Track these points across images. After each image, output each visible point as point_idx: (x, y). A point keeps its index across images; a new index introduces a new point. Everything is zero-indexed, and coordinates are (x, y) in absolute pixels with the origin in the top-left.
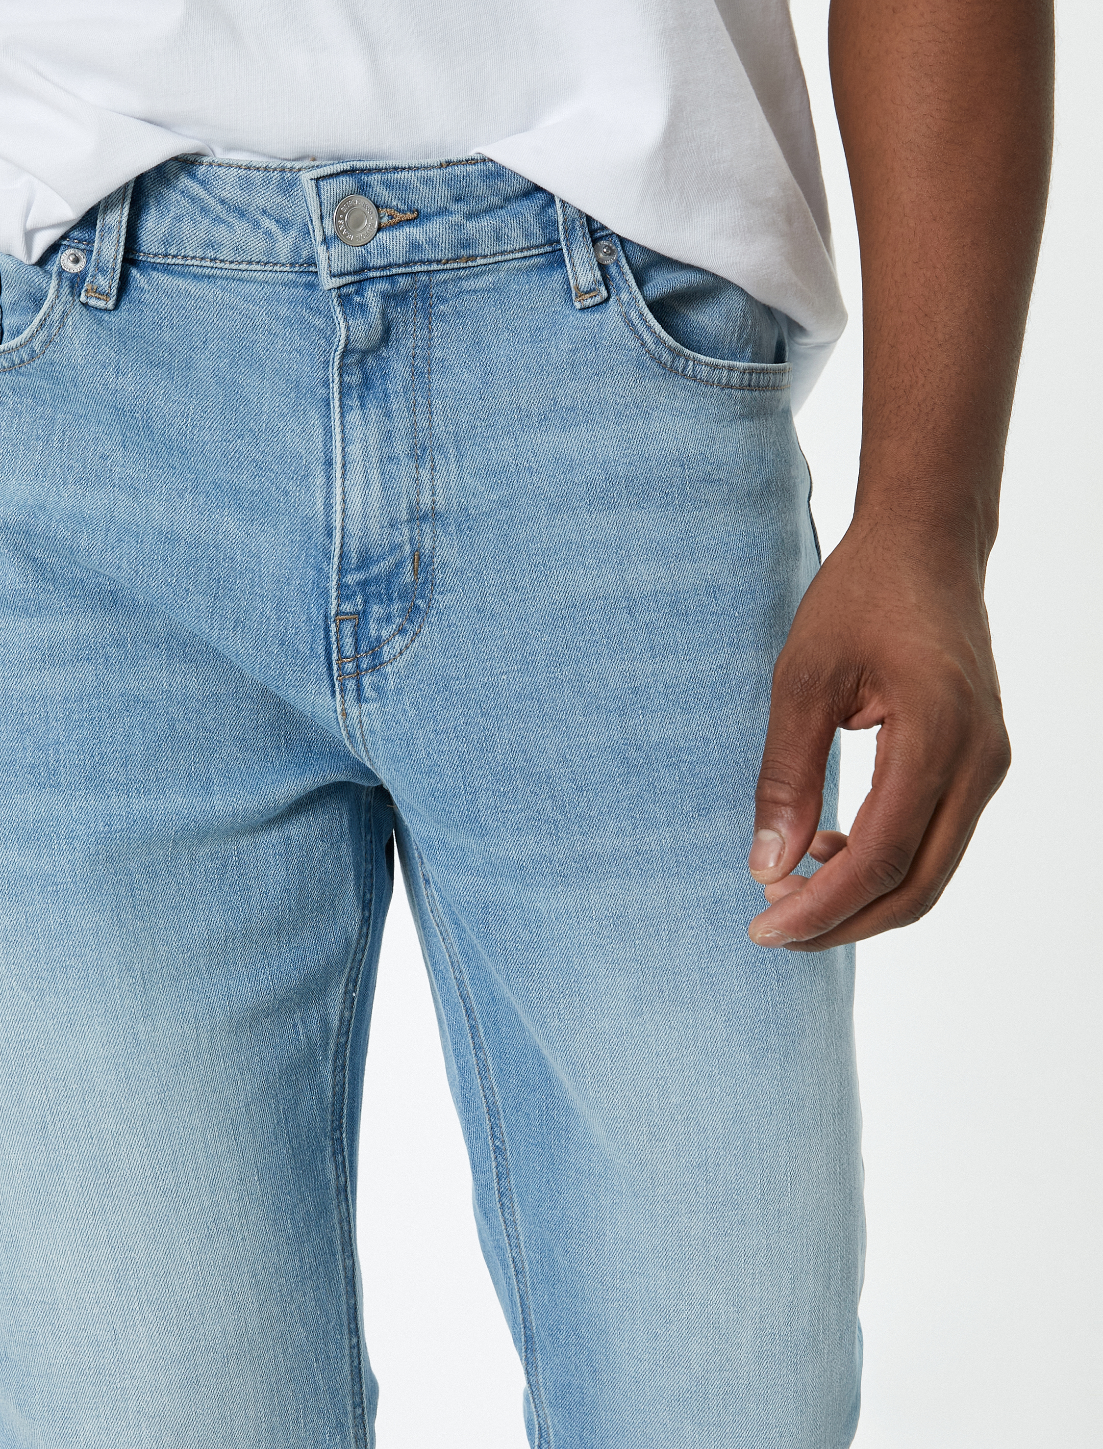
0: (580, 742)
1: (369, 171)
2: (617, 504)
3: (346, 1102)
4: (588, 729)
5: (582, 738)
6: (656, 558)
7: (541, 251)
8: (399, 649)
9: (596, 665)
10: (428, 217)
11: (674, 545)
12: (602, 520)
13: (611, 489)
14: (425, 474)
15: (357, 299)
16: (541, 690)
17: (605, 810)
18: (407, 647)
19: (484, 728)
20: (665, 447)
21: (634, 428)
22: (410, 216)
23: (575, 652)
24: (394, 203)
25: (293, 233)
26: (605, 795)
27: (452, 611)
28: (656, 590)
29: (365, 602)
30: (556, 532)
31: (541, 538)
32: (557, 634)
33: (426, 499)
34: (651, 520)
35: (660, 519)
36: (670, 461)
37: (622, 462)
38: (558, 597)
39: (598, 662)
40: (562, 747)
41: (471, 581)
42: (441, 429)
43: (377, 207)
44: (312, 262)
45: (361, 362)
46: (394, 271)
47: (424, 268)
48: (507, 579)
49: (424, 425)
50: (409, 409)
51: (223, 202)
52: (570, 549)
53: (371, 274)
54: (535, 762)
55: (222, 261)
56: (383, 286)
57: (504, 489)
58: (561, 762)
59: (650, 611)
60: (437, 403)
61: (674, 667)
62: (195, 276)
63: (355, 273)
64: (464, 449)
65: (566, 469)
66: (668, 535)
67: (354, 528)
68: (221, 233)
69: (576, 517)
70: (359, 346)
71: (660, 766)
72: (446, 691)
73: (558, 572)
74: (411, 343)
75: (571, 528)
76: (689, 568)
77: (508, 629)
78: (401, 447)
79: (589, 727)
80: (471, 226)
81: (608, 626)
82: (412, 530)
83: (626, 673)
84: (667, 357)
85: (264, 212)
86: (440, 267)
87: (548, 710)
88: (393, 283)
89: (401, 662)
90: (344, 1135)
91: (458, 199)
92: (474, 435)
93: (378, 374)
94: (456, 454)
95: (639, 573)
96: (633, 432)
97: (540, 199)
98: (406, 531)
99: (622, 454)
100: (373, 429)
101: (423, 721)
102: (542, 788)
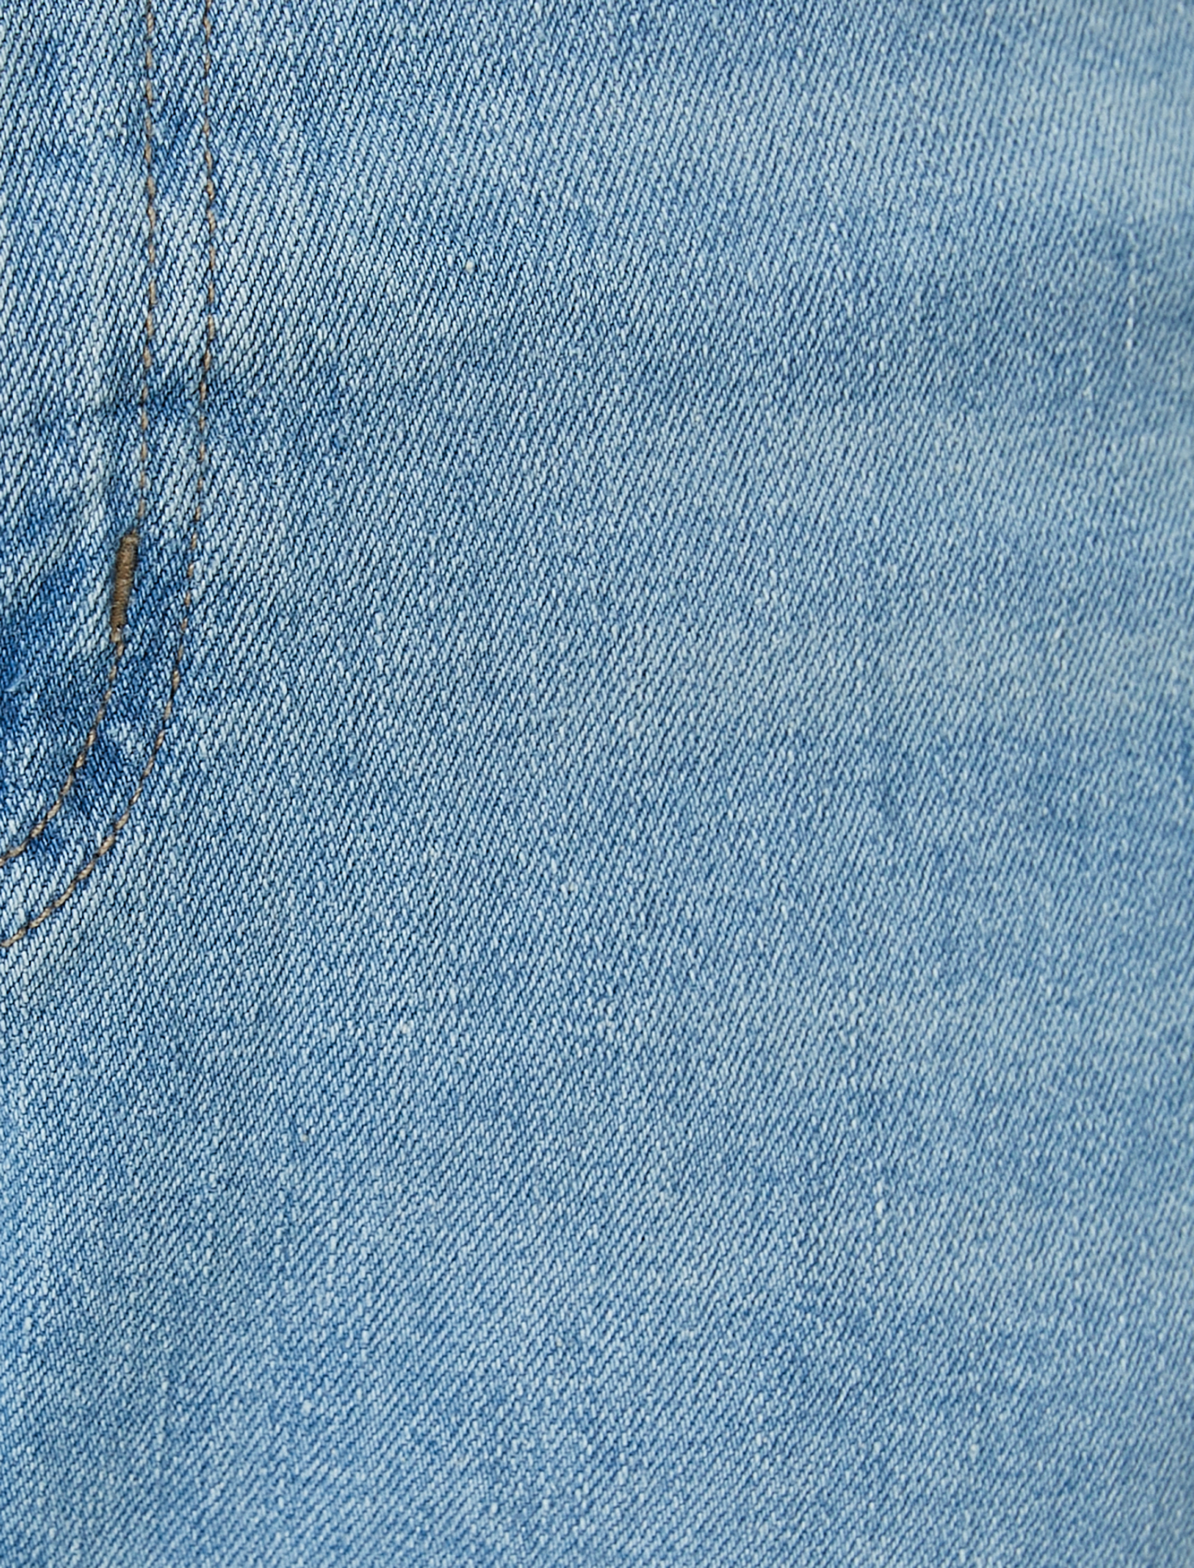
0: (643, 1286)
2: (885, 382)
4: (682, 1239)
5: (652, 1273)
6: (1002, 604)
8: (21, 912)
9: (746, 999)
11: (1069, 559)
12: (827, 438)
13: (874, 324)
16: (534, 1085)
17: (685, 1541)
18: (55, 907)
19: (288, 1197)
20: (1062, 177)
21: (953, 97)
23: (675, 943)
26: (699, 1491)
27: (243, 768)
28: (987, 725)
30: (656, 476)
31: (601, 496)
32: (618, 871)
34: (996, 453)
35: (1026, 453)
36: (1081, 233)
37: (913, 223)
38: (638, 727)
39: (752, 988)
40: (572, 1299)
41: (325, 652)
42: (248, 46)
48: (458, 650)
49: (182, 25)
52: (702, 544)
54: (454, 1338)
57: (484, 293)
58: (554, 1351)
59: (957, 803)
61: (1016, 1022)
64: (334, 127)
65: (714, 229)
66: (1050, 515)
69: (734, 422)
71: (918, 1401)
72: (179, 1069)
73: (649, 632)
75: (715, 463)
76: (1110, 650)
77: (441, 842)
79: (686, 1235)
81: (804, 848)
83: (848, 1034)
87: (547, 1159)
92: (374, 74)
94: (302, 146)
95: (937, 655)
96: (949, 110)
99: (912, 192)
101: (69, 1172)
102: (462, 1430)
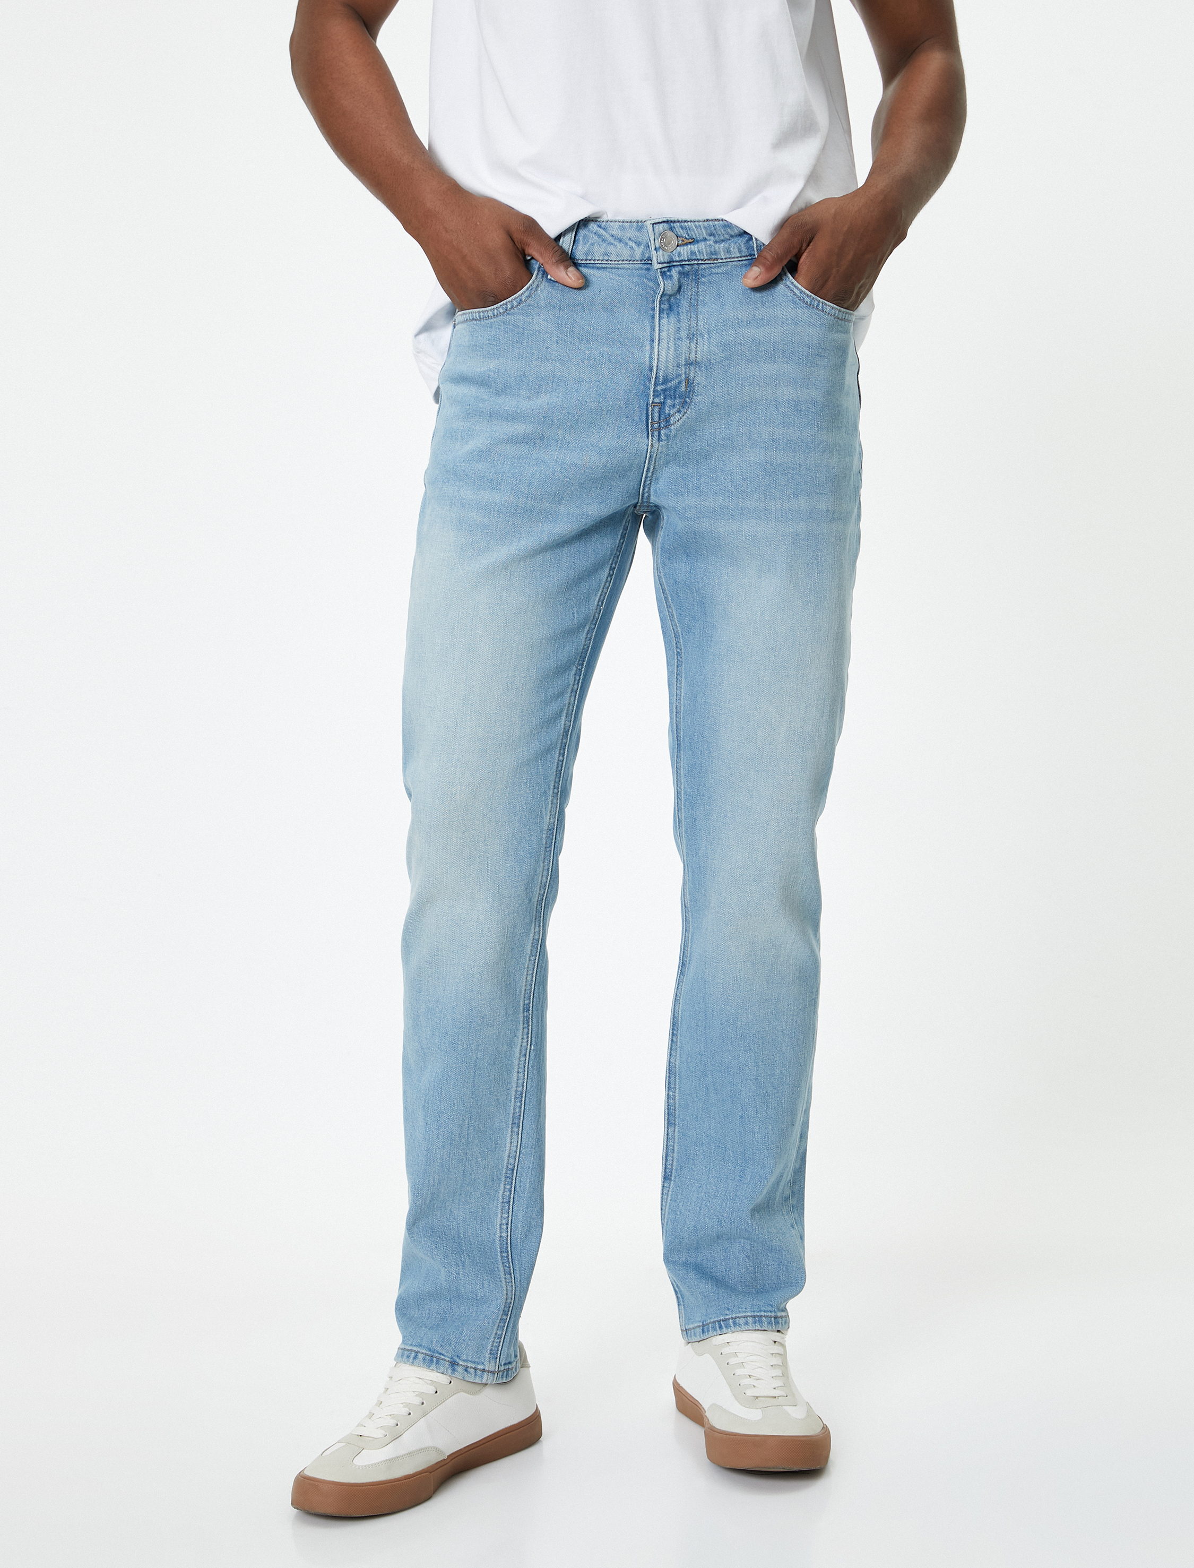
1: (674, 222)
2: (777, 361)
3: (588, 655)
6: (791, 386)
7: (747, 258)
8: (677, 419)
9: (758, 428)
10: (698, 242)
11: (800, 381)
12: (770, 367)
13: (775, 354)
14: (693, 345)
15: (668, 273)
16: (733, 436)
17: (754, 489)
18: (681, 418)
19: (707, 450)
20: (802, 338)
22: (690, 241)
23: (750, 421)
24: (684, 235)
25: (642, 247)
27: (701, 403)
28: (789, 399)
29: (665, 398)
30: (749, 371)
31: (742, 373)
32: (743, 414)
33: (693, 356)
34: (792, 369)
35: (795, 369)
36: (804, 345)
37: (782, 343)
39: (759, 426)
41: (709, 391)
42: (702, 327)
43: (677, 237)
44: (650, 259)
45: (669, 300)
46: (684, 263)
47: (696, 262)
48: (725, 390)
49: (694, 325)
50: (688, 319)
51: (612, 236)
52: (754, 378)
53: (674, 264)
55: (611, 261)
56: (679, 269)
57: (728, 352)
60: (700, 317)
61: (792, 432)
62: (598, 268)
63: (668, 263)
64: (712, 335)
65: (756, 344)
66: (798, 376)
67: (662, 366)
68: (611, 249)
69: (758, 365)
70: (669, 293)
71: (779, 474)
72: (694, 435)
73: (747, 388)
74: (690, 294)
75: (756, 369)
76: (805, 392)
77: (723, 411)
78: (683, 334)
80: (716, 246)
81: (766, 412)
82: (686, 368)
83: (771, 432)
84: (807, 299)
85: (630, 239)
86: (703, 262)
87: (735, 445)
88: (683, 268)
89: (678, 425)
90: (583, 669)
91: (711, 235)
92: (716, 329)
93: (676, 306)
94: (708, 337)
95: (783, 391)
96: (789, 331)
97: (746, 237)
98: (683, 369)
99: (782, 340)
100: (672, 326)
101: (683, 447)
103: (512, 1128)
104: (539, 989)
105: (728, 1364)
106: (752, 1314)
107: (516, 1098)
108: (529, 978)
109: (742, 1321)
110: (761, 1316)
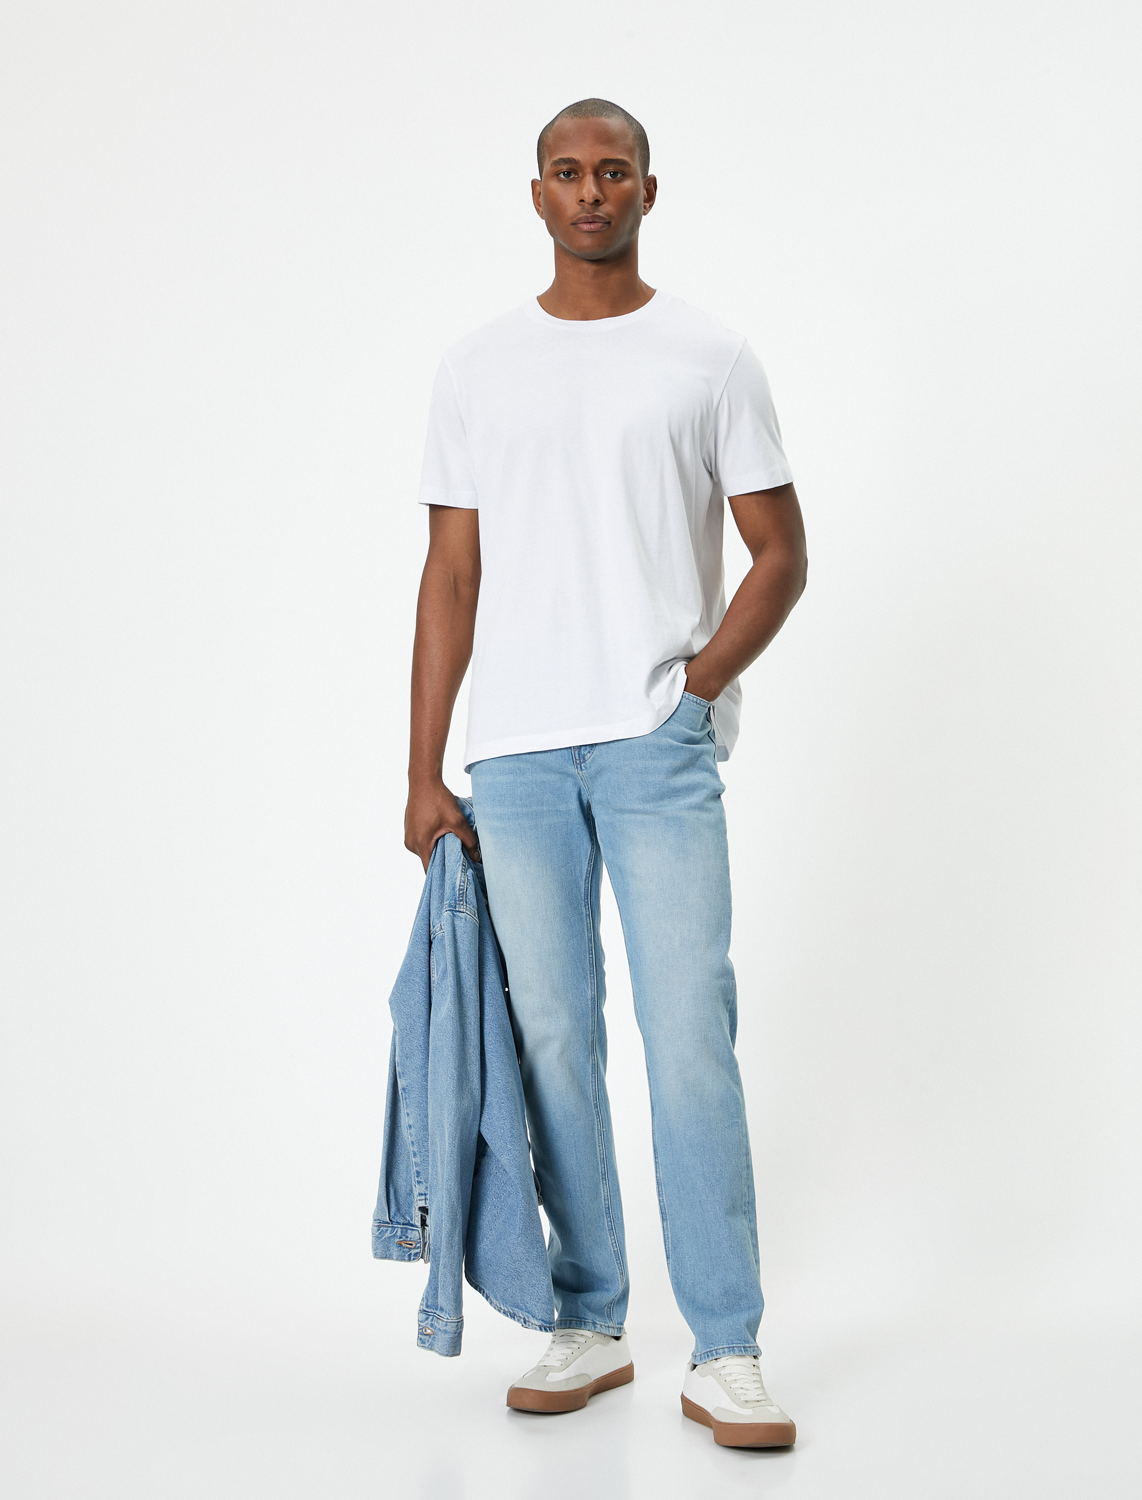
89: (590, 760)
103: (602, 1181)
104: (601, 1094)
105: (725, 1381)
106: (728, 1346)
107: (601, 1162)
108: (594, 1088)
109: (721, 1351)
110: (734, 1347)
